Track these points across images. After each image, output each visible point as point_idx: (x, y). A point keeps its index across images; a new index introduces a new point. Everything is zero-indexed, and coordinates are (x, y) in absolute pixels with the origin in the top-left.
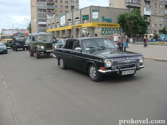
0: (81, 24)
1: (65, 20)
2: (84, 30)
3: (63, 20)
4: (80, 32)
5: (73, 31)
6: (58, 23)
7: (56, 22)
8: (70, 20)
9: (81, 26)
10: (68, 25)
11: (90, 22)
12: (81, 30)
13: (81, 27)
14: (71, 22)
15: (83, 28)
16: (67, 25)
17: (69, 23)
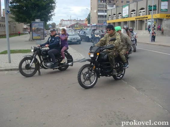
0: (146, 15)
1: (128, 11)
2: (150, 21)
3: (125, 11)
4: (145, 23)
5: (137, 22)
6: (120, 13)
7: (118, 13)
8: (134, 11)
9: (147, 17)
10: (131, 17)
11: (158, 13)
12: (146, 21)
13: (146, 19)
14: (135, 13)
15: (149, 19)
16: (129, 16)
17: (132, 14)
